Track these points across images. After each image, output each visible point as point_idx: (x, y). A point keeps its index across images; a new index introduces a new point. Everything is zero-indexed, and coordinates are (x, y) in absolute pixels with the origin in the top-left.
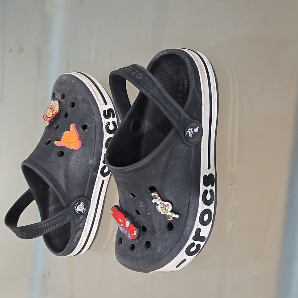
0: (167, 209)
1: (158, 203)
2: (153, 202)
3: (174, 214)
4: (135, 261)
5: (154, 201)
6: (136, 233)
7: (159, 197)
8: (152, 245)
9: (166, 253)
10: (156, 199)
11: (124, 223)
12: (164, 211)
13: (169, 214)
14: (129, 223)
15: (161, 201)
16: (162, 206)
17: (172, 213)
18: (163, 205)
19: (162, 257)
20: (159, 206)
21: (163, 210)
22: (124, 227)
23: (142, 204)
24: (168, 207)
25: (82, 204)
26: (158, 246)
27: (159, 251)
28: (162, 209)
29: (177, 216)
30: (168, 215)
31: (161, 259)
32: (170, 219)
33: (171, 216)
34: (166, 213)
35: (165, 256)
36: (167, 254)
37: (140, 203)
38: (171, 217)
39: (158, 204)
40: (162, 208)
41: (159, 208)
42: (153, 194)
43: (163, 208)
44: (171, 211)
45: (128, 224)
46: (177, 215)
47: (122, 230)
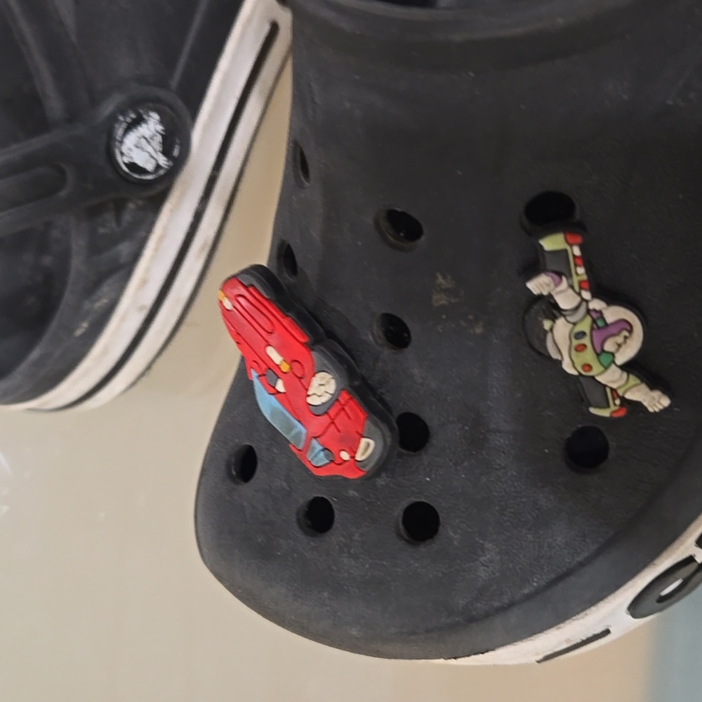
0: (609, 346)
1: (566, 300)
2: (536, 292)
3: (644, 387)
4: (326, 594)
5: (539, 285)
6: (367, 448)
7: (581, 270)
8: (450, 532)
9: (526, 591)
10: (561, 272)
11: (300, 381)
12: (589, 356)
13: (612, 378)
14: (332, 387)
15: (586, 295)
16: (585, 326)
17: (633, 380)
18: (594, 321)
19: (496, 604)
20: (561, 322)
21: (581, 348)
22: (295, 401)
23: (446, 291)
24: (620, 339)
25: (152, 126)
26: (488, 545)
27: (483, 574)
28: (575, 342)
29: (656, 402)
30: (605, 386)
31: (488, 615)
32: (608, 406)
33: (620, 392)
34: (596, 370)
35: (512, 605)
36: (528, 597)
37: (440, 280)
38: (618, 402)
39: (563, 305)
40: (581, 335)
41: (560, 333)
42: (552, 243)
43: (586, 341)
44: (628, 367)
45: (323, 388)
46: (657, 394)
47: (273, 415)
